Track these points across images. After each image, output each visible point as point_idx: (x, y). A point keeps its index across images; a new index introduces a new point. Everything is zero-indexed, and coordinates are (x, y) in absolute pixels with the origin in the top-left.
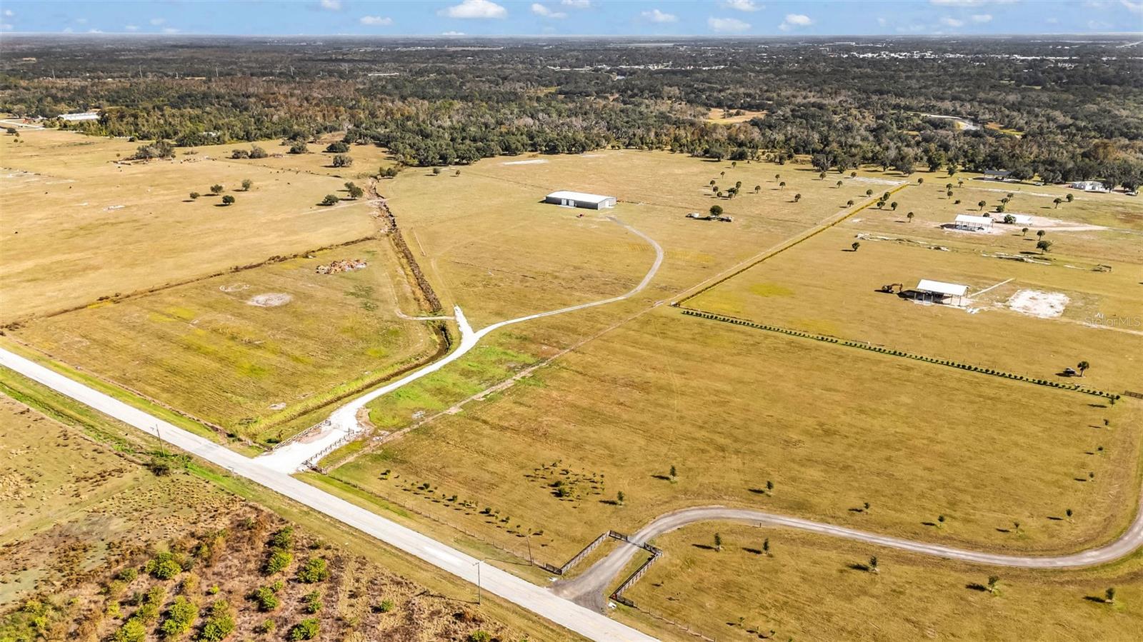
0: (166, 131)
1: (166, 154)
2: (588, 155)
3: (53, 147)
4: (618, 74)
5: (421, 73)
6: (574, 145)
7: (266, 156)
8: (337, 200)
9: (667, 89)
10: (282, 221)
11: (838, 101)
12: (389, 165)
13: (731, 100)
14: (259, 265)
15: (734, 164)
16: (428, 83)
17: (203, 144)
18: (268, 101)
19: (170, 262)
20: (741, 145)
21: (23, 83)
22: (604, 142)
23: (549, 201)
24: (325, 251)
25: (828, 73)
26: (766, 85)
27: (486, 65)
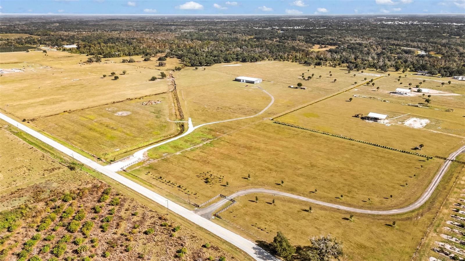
0: (100, 52)
1: (98, 60)
2: (258, 63)
3: (59, 58)
4: (281, 31)
5: (202, 30)
6: (253, 59)
7: (135, 62)
8: (156, 78)
9: (299, 36)
10: (135, 86)
11: (369, 42)
12: (180, 66)
13: (323, 41)
14: (122, 101)
15: (315, 67)
16: (204, 34)
17: (113, 57)
18: (140, 41)
19: (91, 99)
20: (321, 59)
21: (52, 33)
22: (265, 58)
23: (236, 80)
24: (147, 97)
25: (369, 31)
26: (341, 35)
27: (228, 27)
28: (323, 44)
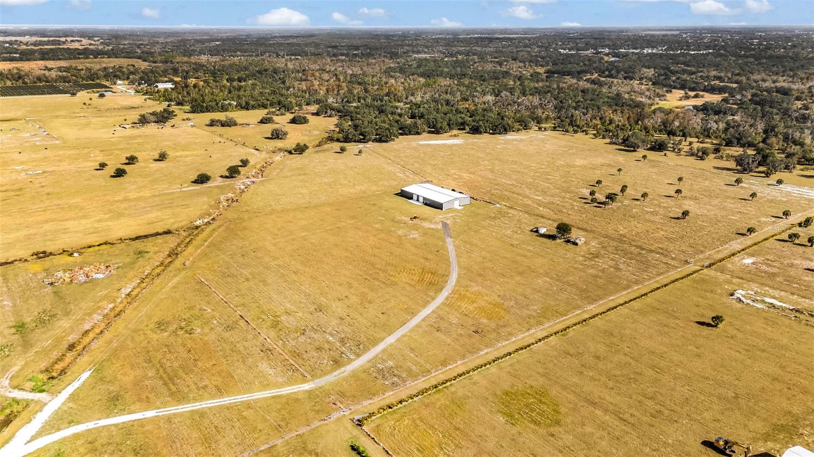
5: (453, 55)
23: (403, 194)
28: (692, 89)
